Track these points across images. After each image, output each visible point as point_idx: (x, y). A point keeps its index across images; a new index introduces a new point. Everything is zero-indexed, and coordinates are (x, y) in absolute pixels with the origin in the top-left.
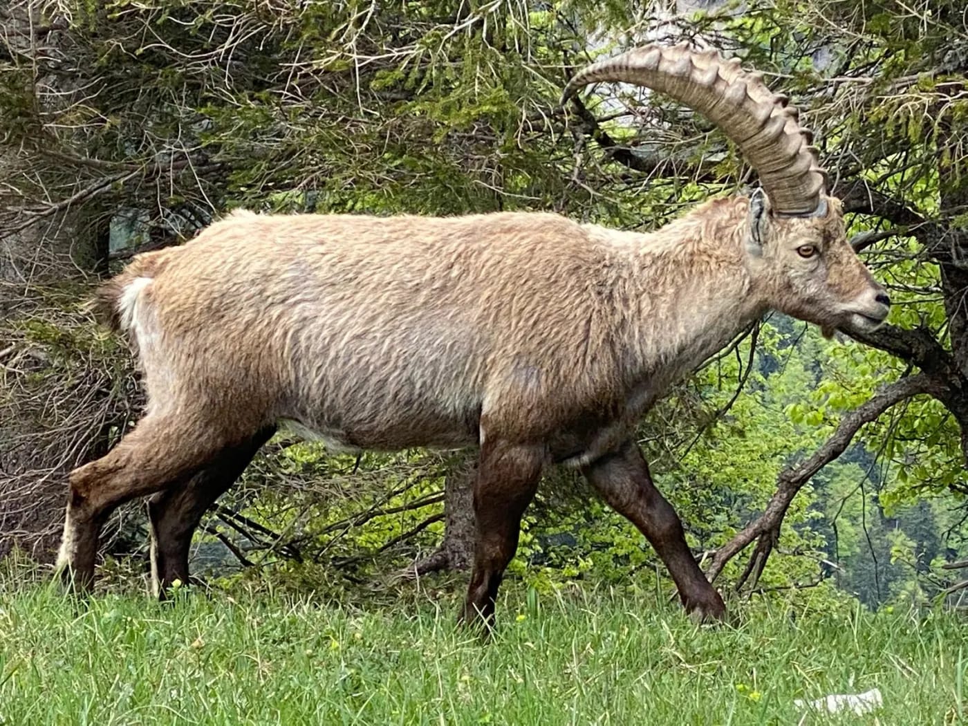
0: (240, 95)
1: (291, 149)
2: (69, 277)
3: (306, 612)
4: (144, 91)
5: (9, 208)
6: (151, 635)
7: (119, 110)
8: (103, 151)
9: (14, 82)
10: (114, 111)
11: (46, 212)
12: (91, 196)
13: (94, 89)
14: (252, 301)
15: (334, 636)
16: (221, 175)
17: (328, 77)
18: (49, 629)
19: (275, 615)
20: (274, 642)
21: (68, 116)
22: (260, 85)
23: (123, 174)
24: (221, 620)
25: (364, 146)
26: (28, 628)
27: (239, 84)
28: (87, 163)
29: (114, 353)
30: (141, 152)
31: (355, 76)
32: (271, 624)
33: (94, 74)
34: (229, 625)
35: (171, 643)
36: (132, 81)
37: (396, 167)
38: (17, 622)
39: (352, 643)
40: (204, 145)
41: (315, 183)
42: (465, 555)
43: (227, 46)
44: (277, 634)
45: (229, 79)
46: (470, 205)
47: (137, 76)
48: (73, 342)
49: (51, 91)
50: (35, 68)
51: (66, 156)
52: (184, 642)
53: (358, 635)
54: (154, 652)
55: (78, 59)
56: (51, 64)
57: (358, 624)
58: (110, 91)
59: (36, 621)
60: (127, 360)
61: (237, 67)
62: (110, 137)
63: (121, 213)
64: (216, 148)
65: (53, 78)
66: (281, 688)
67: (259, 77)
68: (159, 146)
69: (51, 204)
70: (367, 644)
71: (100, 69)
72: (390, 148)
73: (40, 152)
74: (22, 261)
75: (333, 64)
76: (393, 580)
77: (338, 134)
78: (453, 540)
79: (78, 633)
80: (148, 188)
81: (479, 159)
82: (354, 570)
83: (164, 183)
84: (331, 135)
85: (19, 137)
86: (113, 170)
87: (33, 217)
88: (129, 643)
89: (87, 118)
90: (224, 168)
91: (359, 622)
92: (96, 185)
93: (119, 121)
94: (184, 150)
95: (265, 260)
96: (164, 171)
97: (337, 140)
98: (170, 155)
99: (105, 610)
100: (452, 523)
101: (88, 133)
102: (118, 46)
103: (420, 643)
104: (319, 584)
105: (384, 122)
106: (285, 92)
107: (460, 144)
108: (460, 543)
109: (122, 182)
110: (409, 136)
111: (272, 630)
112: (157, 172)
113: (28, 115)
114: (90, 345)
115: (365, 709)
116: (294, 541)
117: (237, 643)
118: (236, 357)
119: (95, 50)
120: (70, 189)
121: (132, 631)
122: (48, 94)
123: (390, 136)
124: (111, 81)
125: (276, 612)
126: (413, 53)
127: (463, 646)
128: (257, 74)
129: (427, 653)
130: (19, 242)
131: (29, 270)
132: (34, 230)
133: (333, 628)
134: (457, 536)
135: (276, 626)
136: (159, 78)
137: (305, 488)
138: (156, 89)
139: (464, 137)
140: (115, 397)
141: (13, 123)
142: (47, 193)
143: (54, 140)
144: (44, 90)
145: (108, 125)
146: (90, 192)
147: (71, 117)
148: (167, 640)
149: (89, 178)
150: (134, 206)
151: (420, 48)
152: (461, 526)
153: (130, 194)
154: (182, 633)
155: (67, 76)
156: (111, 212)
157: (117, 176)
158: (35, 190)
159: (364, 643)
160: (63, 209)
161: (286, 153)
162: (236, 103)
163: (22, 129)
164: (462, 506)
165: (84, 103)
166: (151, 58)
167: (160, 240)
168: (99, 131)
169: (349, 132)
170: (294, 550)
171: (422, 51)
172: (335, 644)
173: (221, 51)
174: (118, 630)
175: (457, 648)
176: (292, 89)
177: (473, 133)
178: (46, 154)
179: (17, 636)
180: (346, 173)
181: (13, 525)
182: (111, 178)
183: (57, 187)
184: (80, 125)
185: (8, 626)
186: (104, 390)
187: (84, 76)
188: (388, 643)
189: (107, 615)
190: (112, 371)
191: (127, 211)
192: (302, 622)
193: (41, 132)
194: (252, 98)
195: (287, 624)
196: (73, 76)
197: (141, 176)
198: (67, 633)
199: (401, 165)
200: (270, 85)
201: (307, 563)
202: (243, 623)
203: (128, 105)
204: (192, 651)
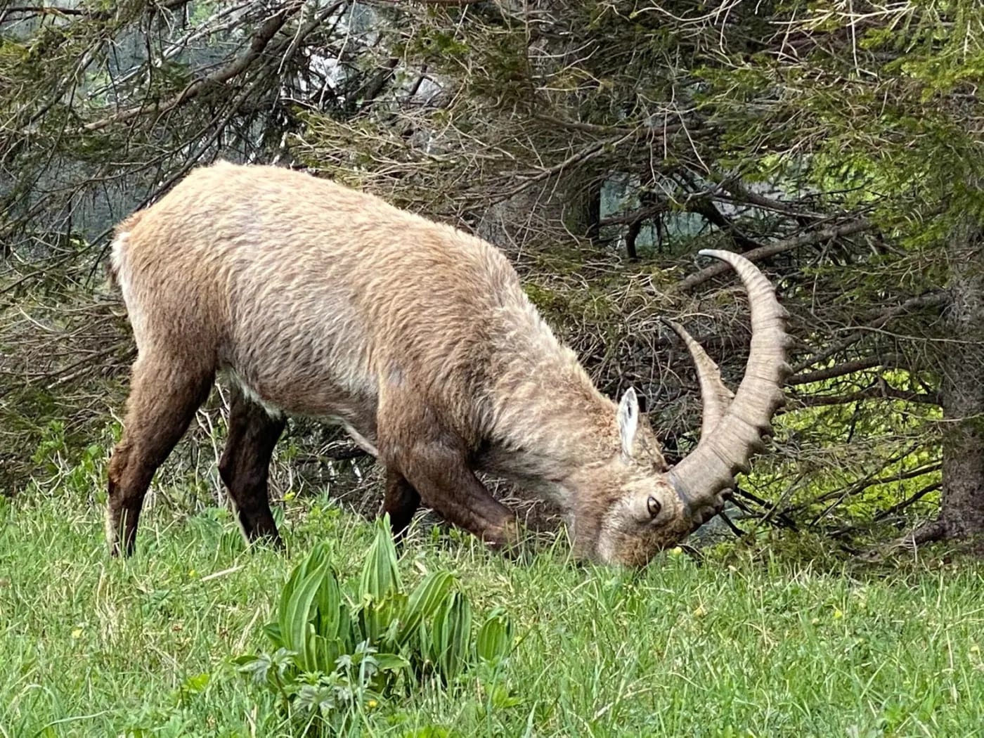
0: (734, 56)
1: (786, 111)
2: (561, 242)
3: (808, 581)
4: (637, 54)
5: (501, 173)
6: (652, 603)
7: (613, 73)
8: (595, 115)
9: (506, 46)
10: (606, 74)
11: (538, 177)
12: (584, 160)
13: (585, 53)
14: (204, 233)
15: (837, 605)
16: (714, 138)
17: (823, 39)
18: (552, 595)
19: (777, 584)
20: (777, 610)
21: (560, 79)
22: (753, 47)
23: (616, 138)
24: (722, 589)
25: (862, 107)
26: (530, 595)
27: (733, 46)
28: (579, 128)
29: (608, 318)
30: (634, 116)
31: (851, 37)
32: (772, 593)
33: (586, 38)
34: (730, 593)
35: (672, 611)
36: (625, 44)
37: (895, 129)
38: (519, 589)
39: (854, 613)
40: (698, 108)
41: (810, 146)
42: (962, 525)
43: (721, 8)
44: (779, 602)
45: (724, 42)
46: (971, 166)
47: (630, 39)
48: (566, 306)
49: (543, 54)
50: (528, 31)
51: (559, 121)
52: (685, 610)
53: (862, 605)
54: (655, 620)
55: (570, 22)
56: (543, 27)
57: (862, 593)
58: (602, 54)
59: (538, 588)
60: (620, 326)
61: (731, 29)
62: (603, 102)
63: (612, 178)
64: (710, 110)
65: (544, 42)
66: (788, 658)
67: (753, 39)
68: (652, 108)
69: (543, 168)
70: (871, 613)
71: (591, 32)
72: (888, 109)
73: (533, 116)
74: (512, 227)
75: (824, 24)
76: (890, 549)
77: (835, 95)
78: (950, 510)
79: (580, 600)
80: (639, 152)
81: (978, 121)
82: (847, 539)
83: (657, 147)
84: (828, 97)
85: (512, 101)
86: (606, 134)
87: (525, 182)
88: (631, 611)
89: (581, 82)
90: (716, 132)
91: (861, 592)
92: (588, 150)
93: (611, 84)
94: (678, 112)
95: (222, 195)
96: (657, 135)
97: (834, 103)
98: (663, 118)
99: (607, 578)
100: (949, 492)
101: (580, 97)
102: (611, 8)
103: (924, 613)
104: (814, 554)
105: (881, 83)
106: (781, 53)
107: (960, 105)
108: (957, 512)
109: (615, 144)
110: (907, 97)
111: (774, 598)
112: (651, 136)
113: (520, 79)
114: (583, 310)
115: (875, 680)
116: (787, 511)
117: (739, 611)
118: (188, 288)
119: (588, 13)
120: (563, 154)
121: (633, 599)
122: (539, 57)
123: (888, 97)
124: (603, 44)
125: (779, 580)
126: (904, 10)
127: (968, 616)
128: (751, 36)
129: (932, 623)
130: (509, 208)
131: (521, 236)
132: (525, 196)
133: (836, 597)
134: (955, 506)
135: (778, 596)
136: (652, 41)
137: (800, 457)
138: (649, 52)
139: (963, 98)
140: (608, 363)
141: (505, 87)
142: (539, 158)
143: (547, 104)
144: (537, 53)
145: (600, 88)
146: (582, 157)
147: (564, 80)
148: (668, 608)
149: (582, 142)
150: (626, 170)
151: (911, 6)
152: (959, 495)
153: (623, 159)
154: (683, 602)
155: (559, 40)
156: (603, 176)
157: (609, 141)
158: (529, 156)
159: (868, 613)
160: (555, 173)
161: (782, 115)
162: (731, 64)
163: (515, 94)
164: (959, 474)
165: (576, 65)
166: (643, 21)
167: (652, 205)
168: (592, 95)
169: (846, 94)
170: (787, 519)
171: (913, 8)
172: (838, 613)
173: (716, 13)
174: (620, 599)
175: (962, 618)
176: (787, 50)
177: (973, 94)
178: (538, 118)
179: (518, 603)
180: (843, 136)
181: (504, 492)
182: (603, 142)
183: (549, 151)
184: (573, 89)
185: (510, 593)
186: (596, 356)
187: (576, 40)
188: (892, 612)
189: (608, 583)
190: (606, 336)
191: (619, 175)
192: (805, 590)
193: (535, 97)
194: (747, 59)
195: (790, 593)
196: (566, 40)
197: (634, 140)
198: (568, 600)
199: (900, 126)
200: (764, 47)
201: (804, 532)
202: (745, 592)
203: (621, 68)
204: (695, 619)
